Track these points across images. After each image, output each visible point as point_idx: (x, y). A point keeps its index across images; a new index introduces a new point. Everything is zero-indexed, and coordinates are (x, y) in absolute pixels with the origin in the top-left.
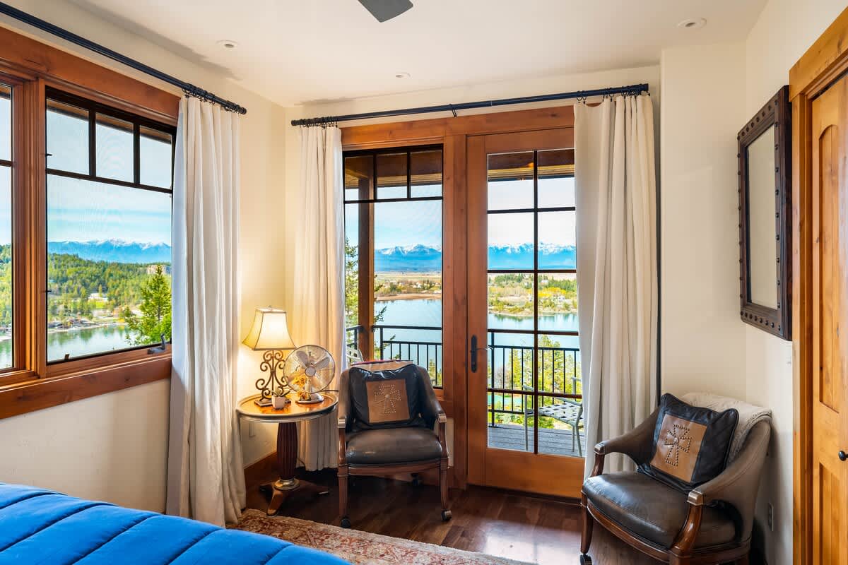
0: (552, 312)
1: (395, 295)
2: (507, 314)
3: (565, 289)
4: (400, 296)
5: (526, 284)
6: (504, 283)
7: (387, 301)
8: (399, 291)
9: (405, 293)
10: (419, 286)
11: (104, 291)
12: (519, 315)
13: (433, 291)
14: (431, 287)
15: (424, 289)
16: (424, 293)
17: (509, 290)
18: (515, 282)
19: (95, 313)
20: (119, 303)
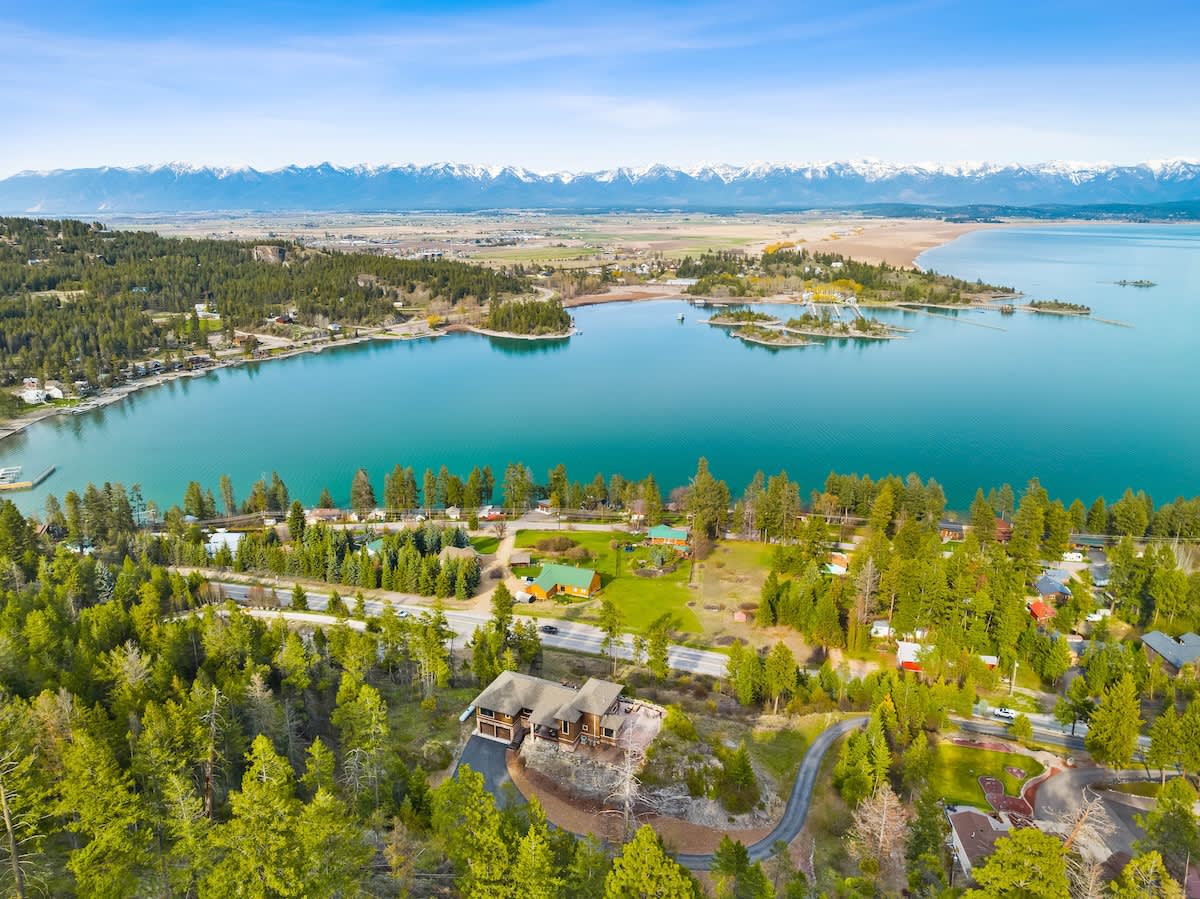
0: (824, 334)
1: (608, 291)
2: (759, 341)
3: (862, 283)
4: (616, 291)
5: (807, 269)
6: (773, 267)
9: (623, 284)
10: (645, 271)
11: (210, 300)
12: (774, 342)
13: (666, 280)
14: (663, 272)
15: (652, 277)
17: (779, 280)
18: (790, 265)
19: (213, 342)
20: (236, 324)
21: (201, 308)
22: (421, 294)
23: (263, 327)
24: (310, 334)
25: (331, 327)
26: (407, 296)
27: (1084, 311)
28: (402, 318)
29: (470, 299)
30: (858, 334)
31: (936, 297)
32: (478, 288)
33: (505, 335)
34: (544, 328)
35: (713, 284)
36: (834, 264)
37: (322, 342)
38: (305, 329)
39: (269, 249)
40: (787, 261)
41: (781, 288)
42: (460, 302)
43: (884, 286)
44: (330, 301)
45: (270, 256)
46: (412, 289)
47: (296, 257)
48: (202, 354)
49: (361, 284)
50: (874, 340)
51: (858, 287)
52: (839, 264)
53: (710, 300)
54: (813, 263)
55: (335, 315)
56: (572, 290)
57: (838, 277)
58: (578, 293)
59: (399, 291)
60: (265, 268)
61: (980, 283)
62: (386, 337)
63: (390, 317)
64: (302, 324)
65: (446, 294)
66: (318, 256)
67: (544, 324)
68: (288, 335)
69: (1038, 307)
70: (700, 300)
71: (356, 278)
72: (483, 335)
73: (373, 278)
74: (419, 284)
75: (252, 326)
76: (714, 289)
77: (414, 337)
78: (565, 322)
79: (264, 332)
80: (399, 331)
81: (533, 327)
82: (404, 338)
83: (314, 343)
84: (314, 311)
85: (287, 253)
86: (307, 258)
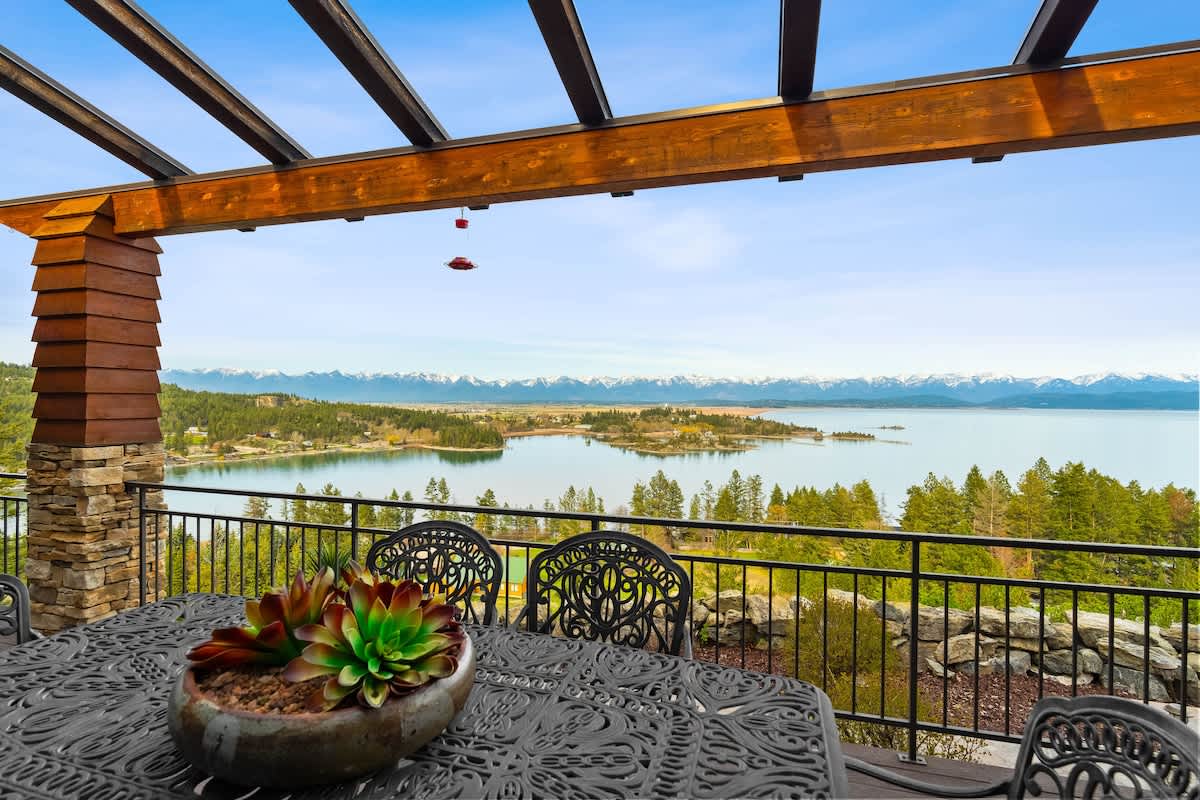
1: (533, 430)
3: (714, 425)
4: (537, 431)
5: (673, 419)
6: (649, 418)
7: (523, 436)
8: (537, 425)
9: (542, 428)
10: (559, 421)
11: (203, 425)
12: (662, 452)
13: (574, 425)
14: (572, 421)
15: (564, 424)
16: (564, 429)
17: (655, 425)
18: (661, 416)
19: (191, 449)
20: (220, 438)
21: (193, 430)
22: (385, 426)
23: (243, 441)
24: (282, 445)
25: (305, 443)
26: (376, 428)
27: (870, 437)
28: (366, 439)
29: (424, 430)
30: (722, 447)
31: (767, 431)
32: (432, 423)
33: (451, 449)
34: (483, 444)
35: (609, 424)
36: (691, 416)
37: (293, 452)
38: (280, 442)
39: (269, 398)
40: (658, 414)
41: (657, 429)
42: (416, 431)
43: (729, 425)
44: (307, 425)
45: (271, 403)
46: (380, 423)
47: (291, 404)
48: (178, 456)
49: (339, 419)
50: (734, 451)
51: (711, 427)
52: (695, 416)
53: (607, 434)
54: (677, 416)
55: (311, 435)
56: (505, 428)
57: (694, 422)
58: (510, 430)
59: (370, 425)
60: (263, 408)
61: (792, 425)
62: (351, 450)
63: (357, 437)
64: (280, 439)
65: (408, 428)
66: (309, 404)
67: (482, 441)
68: (264, 446)
69: (838, 436)
70: (600, 435)
71: (336, 416)
72: (433, 450)
73: (349, 415)
74: (386, 420)
75: (233, 440)
76: (610, 428)
77: (374, 450)
78: (500, 441)
79: (243, 444)
80: (365, 447)
81: (474, 443)
82: (366, 451)
83: (285, 452)
84: (291, 432)
85: (285, 403)
86: (300, 405)
